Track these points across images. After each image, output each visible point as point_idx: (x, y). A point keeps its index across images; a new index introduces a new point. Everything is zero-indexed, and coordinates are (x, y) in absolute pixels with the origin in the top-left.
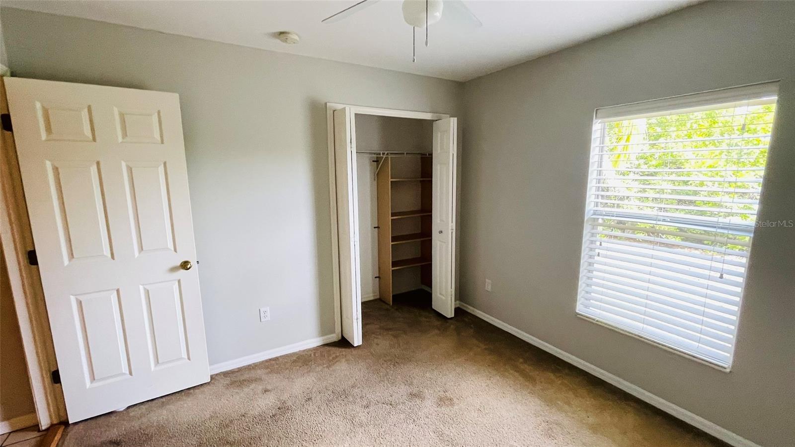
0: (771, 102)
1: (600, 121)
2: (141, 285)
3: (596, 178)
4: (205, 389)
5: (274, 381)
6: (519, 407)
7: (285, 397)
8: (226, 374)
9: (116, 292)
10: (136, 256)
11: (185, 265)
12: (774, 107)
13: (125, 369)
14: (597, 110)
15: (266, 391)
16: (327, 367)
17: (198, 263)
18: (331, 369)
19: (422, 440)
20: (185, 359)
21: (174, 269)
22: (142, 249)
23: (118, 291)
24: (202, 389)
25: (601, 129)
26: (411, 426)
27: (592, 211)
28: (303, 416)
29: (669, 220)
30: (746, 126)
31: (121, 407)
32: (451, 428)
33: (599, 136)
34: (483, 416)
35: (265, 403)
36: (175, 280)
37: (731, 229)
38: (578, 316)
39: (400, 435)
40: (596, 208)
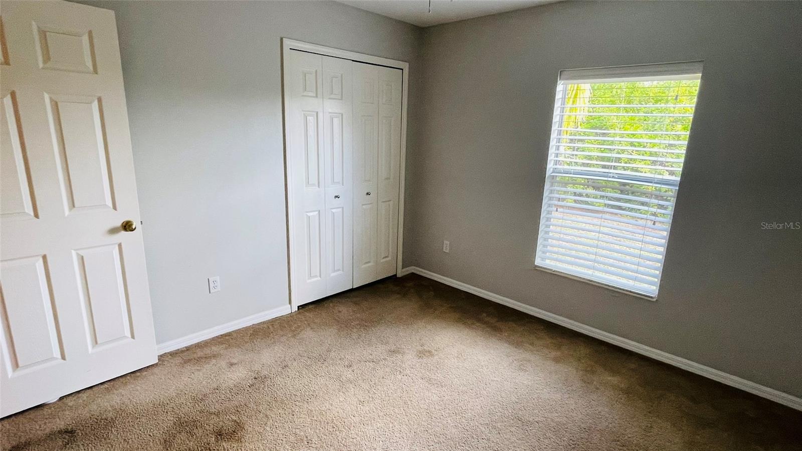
0: (696, 78)
1: (563, 82)
2: (74, 250)
3: (557, 137)
4: (156, 370)
5: (236, 355)
6: (492, 352)
7: (257, 367)
8: (173, 354)
9: (41, 260)
10: (66, 215)
11: (127, 226)
12: (698, 82)
13: (57, 353)
14: (561, 71)
15: (232, 364)
16: (292, 337)
17: (142, 224)
18: (298, 338)
19: (412, 386)
20: (128, 337)
21: (113, 231)
22: (74, 206)
23: (44, 257)
24: (150, 371)
25: (563, 91)
26: (399, 377)
27: (552, 169)
28: (286, 382)
29: (617, 177)
30: (679, 97)
31: (52, 398)
32: (436, 374)
33: (561, 97)
34: (462, 361)
35: (238, 375)
36: (116, 244)
37: (664, 184)
38: (537, 268)
39: (391, 385)
40: (555, 167)
